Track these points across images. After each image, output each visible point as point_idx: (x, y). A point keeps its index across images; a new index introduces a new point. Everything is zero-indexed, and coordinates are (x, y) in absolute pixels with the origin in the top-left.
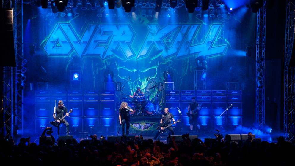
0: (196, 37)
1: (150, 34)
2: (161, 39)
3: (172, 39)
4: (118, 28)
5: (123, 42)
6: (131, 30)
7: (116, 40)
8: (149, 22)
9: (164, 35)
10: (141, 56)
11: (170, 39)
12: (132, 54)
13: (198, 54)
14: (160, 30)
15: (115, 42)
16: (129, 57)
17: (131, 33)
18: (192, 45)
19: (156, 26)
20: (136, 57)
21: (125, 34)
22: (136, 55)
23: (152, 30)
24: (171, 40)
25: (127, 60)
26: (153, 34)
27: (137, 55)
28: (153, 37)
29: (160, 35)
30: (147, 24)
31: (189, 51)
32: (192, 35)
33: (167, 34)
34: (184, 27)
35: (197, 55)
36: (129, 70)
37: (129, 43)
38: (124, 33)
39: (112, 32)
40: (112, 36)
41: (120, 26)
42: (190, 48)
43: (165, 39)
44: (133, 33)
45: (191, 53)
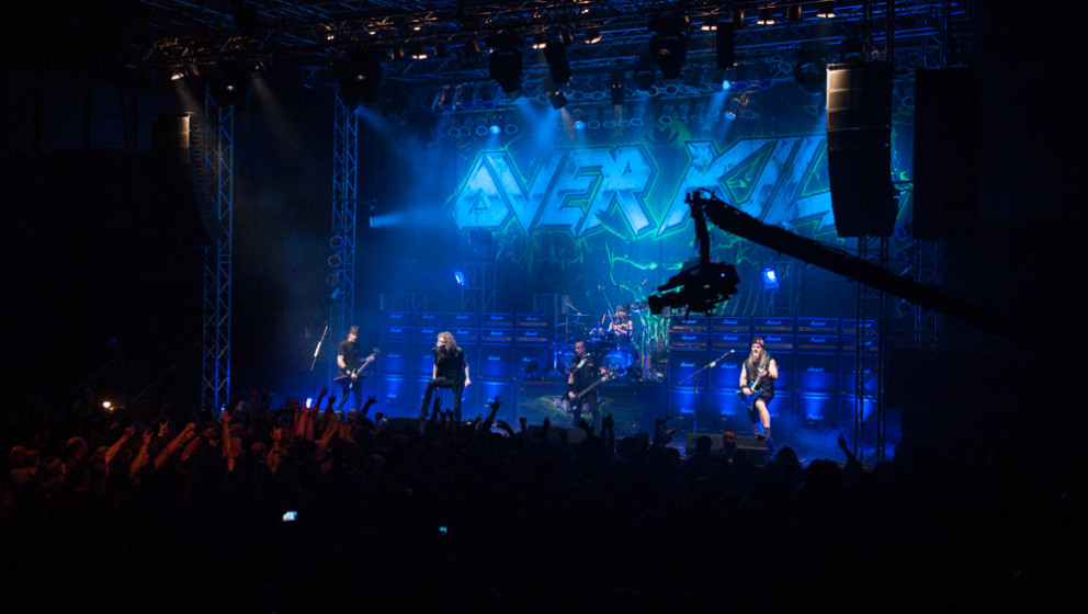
0: (814, 170)
1: (692, 168)
2: (720, 180)
3: (749, 180)
4: (614, 157)
5: (625, 193)
6: (646, 159)
7: (610, 188)
8: (690, 135)
9: (728, 170)
10: (668, 228)
11: (744, 181)
12: (647, 223)
13: (820, 219)
14: (720, 155)
15: (607, 193)
16: (639, 231)
17: (647, 168)
18: (803, 194)
19: (709, 147)
20: (656, 230)
21: (630, 171)
22: (656, 226)
23: (697, 157)
24: (747, 183)
25: (634, 238)
26: (700, 168)
27: (659, 225)
28: (701, 174)
29: (719, 170)
30: (686, 142)
31: (797, 211)
32: (805, 166)
33: (736, 167)
34: (784, 144)
35: (817, 222)
36: (638, 266)
37: (639, 196)
38: (628, 170)
39: (601, 167)
40: (600, 178)
41: (621, 152)
42: (799, 202)
43: (734, 180)
44: (651, 167)
45: (801, 215)
